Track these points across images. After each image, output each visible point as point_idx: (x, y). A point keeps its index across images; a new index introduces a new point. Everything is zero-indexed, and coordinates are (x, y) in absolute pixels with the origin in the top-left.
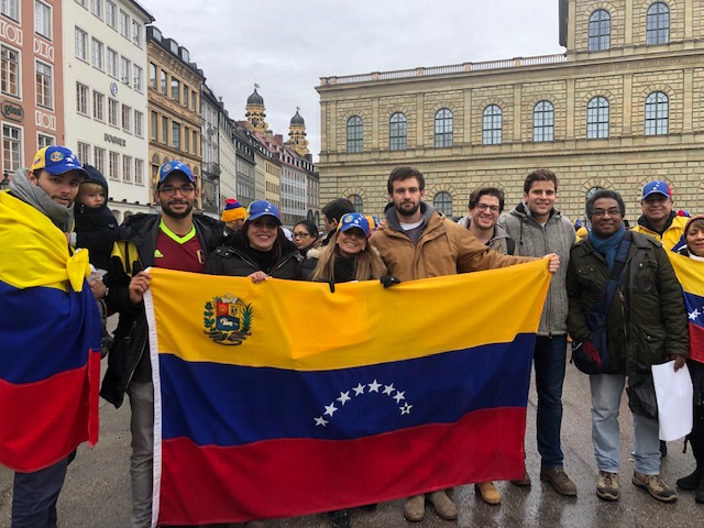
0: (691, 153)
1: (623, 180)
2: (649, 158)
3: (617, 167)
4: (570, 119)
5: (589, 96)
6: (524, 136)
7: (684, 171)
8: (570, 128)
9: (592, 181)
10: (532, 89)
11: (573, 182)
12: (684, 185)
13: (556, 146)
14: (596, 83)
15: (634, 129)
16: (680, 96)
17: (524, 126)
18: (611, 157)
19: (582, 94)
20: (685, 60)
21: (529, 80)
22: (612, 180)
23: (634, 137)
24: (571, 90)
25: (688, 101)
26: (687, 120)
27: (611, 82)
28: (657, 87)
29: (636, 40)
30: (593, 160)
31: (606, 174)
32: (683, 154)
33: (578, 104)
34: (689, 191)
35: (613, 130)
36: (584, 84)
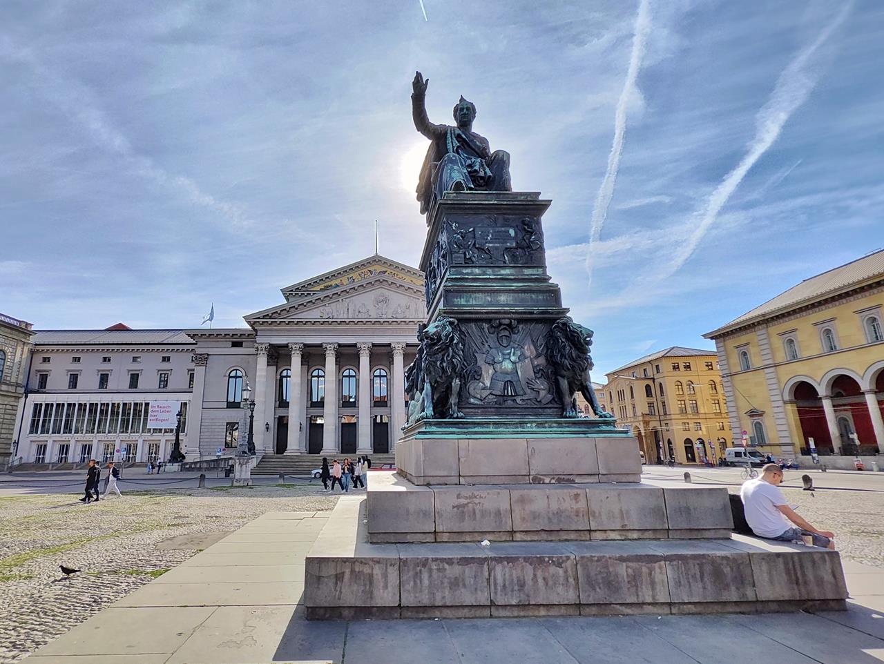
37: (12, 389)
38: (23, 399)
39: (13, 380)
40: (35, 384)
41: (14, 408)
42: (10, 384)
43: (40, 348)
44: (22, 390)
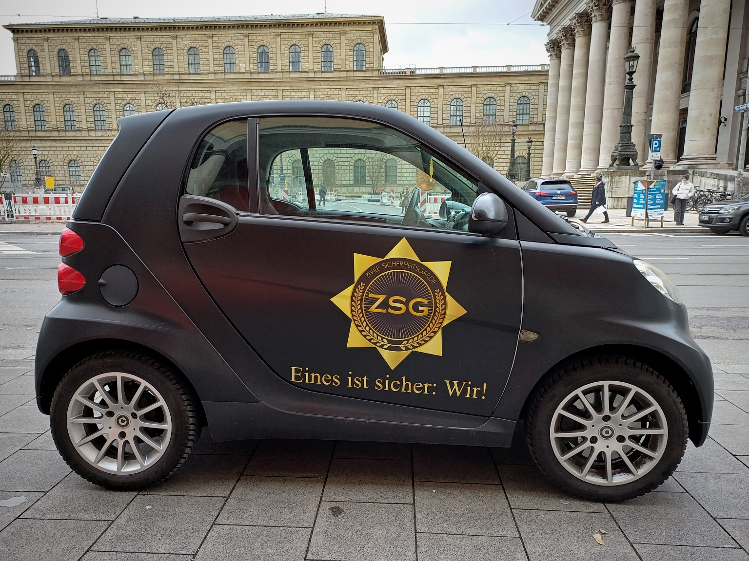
1: (56, 156)
2: (67, 144)
3: (52, 149)
5: (33, 104)
7: (86, 152)
8: (24, 123)
14: (35, 96)
15: (59, 126)
18: (48, 142)
19: (29, 102)
20: (78, 87)
22: (50, 156)
23: (57, 131)
24: (21, 99)
25: (83, 111)
26: (85, 123)
27: (44, 96)
29: (53, 71)
31: (46, 152)
32: (83, 142)
33: (27, 108)
34: (90, 164)
36: (28, 96)
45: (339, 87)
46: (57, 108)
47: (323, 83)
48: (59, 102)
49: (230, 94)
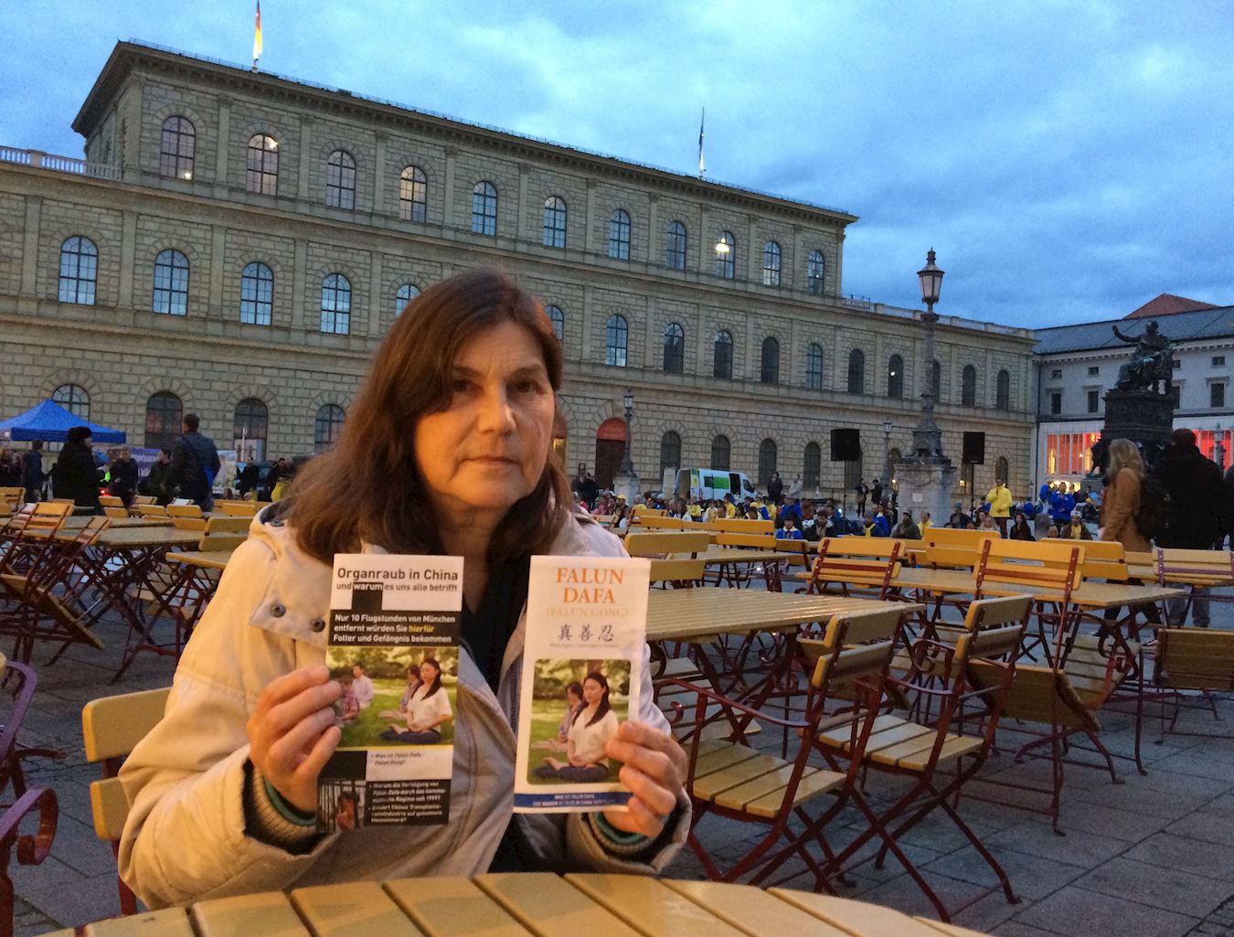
0: (302, 359)
1: (207, 384)
2: (246, 357)
3: (199, 365)
4: (127, 276)
5: (160, 246)
6: (42, 289)
7: (292, 383)
8: (126, 290)
9: (158, 382)
10: (61, 212)
11: (127, 379)
12: (290, 403)
13: (99, 315)
14: (171, 228)
15: (226, 311)
16: (289, 276)
17: (43, 273)
18: (190, 348)
19: (149, 241)
20: (298, 227)
21: (55, 196)
22: (190, 384)
23: (225, 322)
24: (129, 229)
25: (300, 285)
26: (298, 312)
27: (195, 232)
28: (260, 257)
29: (231, 179)
30: (161, 349)
31: (181, 373)
32: (291, 358)
33: (140, 254)
34: (298, 411)
35: (194, 306)
36: (151, 226)
37: (1021, 418)
38: (1034, 431)
39: (1022, 406)
40: (1048, 408)
41: (1027, 441)
42: (1017, 412)
43: (1048, 359)
44: (1033, 419)
45: (791, 316)
46: (228, 267)
47: (767, 306)
48: (237, 254)
49: (617, 299)
